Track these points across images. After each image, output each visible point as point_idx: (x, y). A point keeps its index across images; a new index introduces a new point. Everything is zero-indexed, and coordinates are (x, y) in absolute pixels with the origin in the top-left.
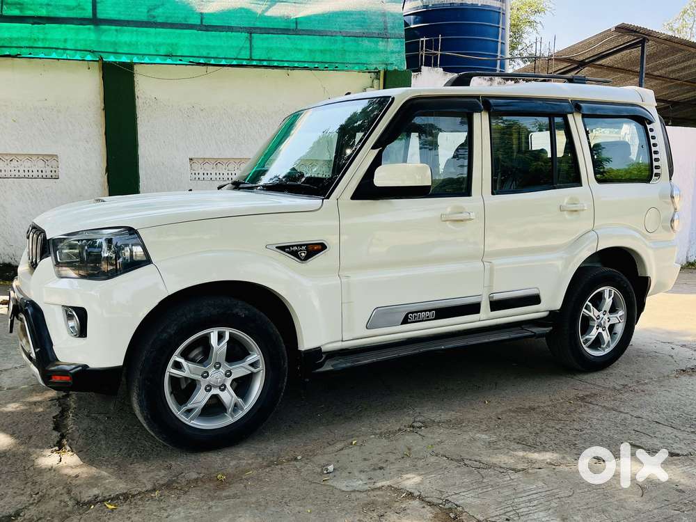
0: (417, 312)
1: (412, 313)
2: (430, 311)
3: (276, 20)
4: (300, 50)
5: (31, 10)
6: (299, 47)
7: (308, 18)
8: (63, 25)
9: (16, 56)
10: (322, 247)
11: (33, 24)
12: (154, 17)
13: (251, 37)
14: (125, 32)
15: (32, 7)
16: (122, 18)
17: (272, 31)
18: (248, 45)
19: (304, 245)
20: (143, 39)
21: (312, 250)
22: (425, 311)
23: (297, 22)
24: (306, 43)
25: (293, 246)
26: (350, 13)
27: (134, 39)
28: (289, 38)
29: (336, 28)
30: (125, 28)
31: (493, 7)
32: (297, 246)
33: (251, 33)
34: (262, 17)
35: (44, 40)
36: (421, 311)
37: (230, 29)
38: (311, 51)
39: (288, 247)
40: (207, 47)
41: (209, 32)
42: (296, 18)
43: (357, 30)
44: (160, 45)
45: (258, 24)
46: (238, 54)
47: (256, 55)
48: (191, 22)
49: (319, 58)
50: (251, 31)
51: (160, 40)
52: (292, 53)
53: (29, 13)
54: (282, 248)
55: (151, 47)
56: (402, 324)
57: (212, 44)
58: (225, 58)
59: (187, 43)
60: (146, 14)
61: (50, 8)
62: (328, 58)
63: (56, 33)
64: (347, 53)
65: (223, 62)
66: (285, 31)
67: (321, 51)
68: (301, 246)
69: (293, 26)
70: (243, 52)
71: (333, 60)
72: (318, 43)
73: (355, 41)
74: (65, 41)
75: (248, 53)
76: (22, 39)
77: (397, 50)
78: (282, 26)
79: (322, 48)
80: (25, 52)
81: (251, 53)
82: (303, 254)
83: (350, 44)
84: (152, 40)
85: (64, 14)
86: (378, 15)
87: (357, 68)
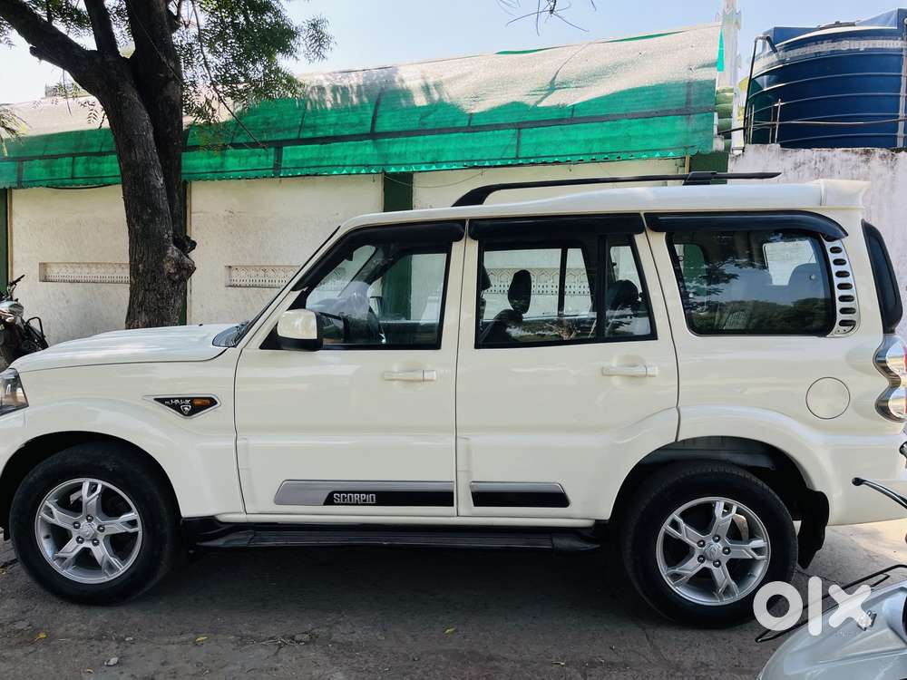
0: (347, 492)
1: (340, 492)
2: (367, 493)
3: (548, 111)
4: (574, 142)
5: (322, 131)
6: (573, 138)
7: (588, 103)
8: (345, 143)
9: (316, 175)
10: (211, 402)
11: (322, 144)
12: (425, 124)
13: (519, 133)
14: (396, 143)
15: (322, 128)
16: (396, 129)
17: (542, 124)
18: (515, 142)
19: (188, 399)
20: (412, 148)
21: (198, 405)
22: (360, 493)
23: (574, 108)
24: (581, 133)
25: (174, 399)
26: (642, 90)
27: (403, 149)
28: (561, 129)
29: (621, 111)
30: (397, 139)
31: (888, 49)
32: (179, 399)
33: (519, 129)
34: (535, 109)
35: (330, 158)
36: (354, 492)
37: (498, 127)
38: (587, 142)
39: (169, 399)
40: (472, 149)
41: (476, 134)
42: (574, 105)
43: (647, 109)
44: (428, 152)
45: (529, 118)
46: (503, 154)
47: (524, 152)
48: (459, 124)
49: (596, 148)
50: (519, 126)
51: (427, 147)
52: (565, 146)
53: (320, 134)
54: (162, 401)
55: (418, 155)
56: (325, 504)
57: (478, 146)
58: (488, 160)
59: (452, 147)
60: (417, 123)
61: (337, 128)
62: (608, 147)
63: (339, 151)
64: (633, 140)
65: (487, 164)
66: (559, 122)
67: (600, 140)
68: (184, 399)
69: (568, 115)
70: (509, 151)
71: (614, 150)
72: (595, 132)
73: (644, 122)
74: (345, 157)
75: (515, 151)
76: (312, 159)
77: (702, 127)
78: (555, 116)
79: (601, 136)
80: (321, 170)
81: (517, 151)
82: (186, 409)
83: (638, 128)
84: (420, 148)
85: (346, 132)
86: (679, 87)
87: (658, 155)
